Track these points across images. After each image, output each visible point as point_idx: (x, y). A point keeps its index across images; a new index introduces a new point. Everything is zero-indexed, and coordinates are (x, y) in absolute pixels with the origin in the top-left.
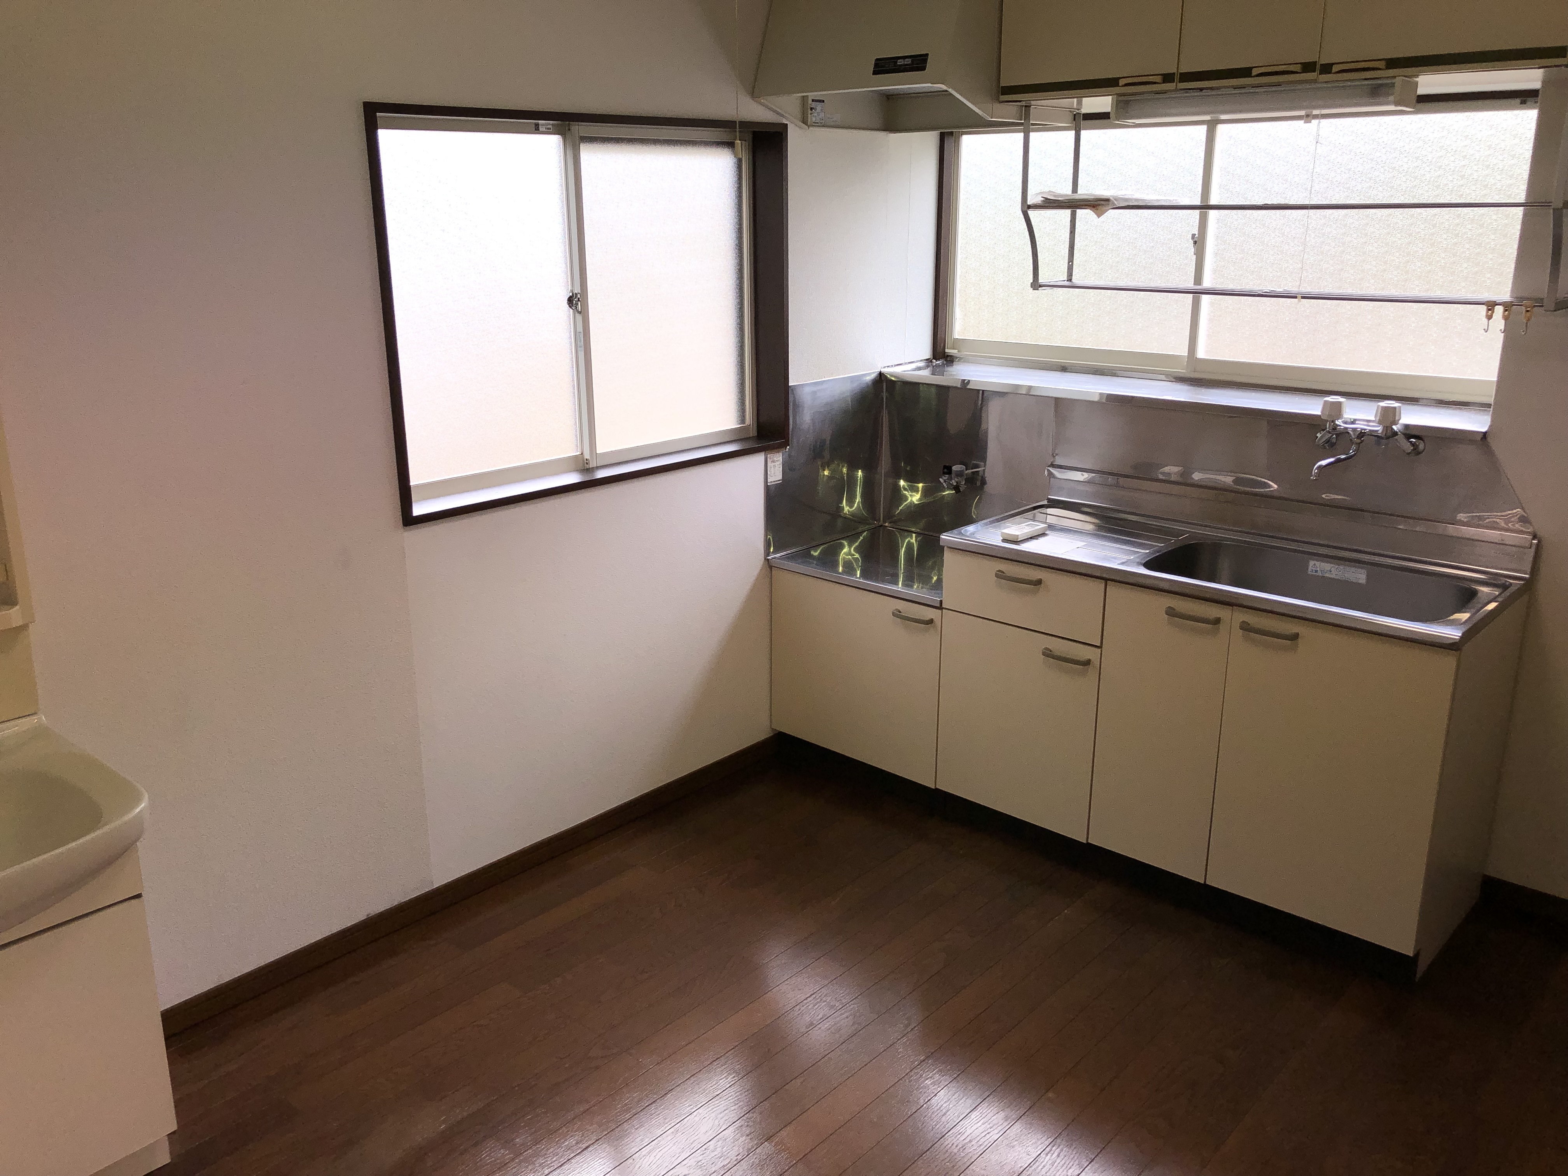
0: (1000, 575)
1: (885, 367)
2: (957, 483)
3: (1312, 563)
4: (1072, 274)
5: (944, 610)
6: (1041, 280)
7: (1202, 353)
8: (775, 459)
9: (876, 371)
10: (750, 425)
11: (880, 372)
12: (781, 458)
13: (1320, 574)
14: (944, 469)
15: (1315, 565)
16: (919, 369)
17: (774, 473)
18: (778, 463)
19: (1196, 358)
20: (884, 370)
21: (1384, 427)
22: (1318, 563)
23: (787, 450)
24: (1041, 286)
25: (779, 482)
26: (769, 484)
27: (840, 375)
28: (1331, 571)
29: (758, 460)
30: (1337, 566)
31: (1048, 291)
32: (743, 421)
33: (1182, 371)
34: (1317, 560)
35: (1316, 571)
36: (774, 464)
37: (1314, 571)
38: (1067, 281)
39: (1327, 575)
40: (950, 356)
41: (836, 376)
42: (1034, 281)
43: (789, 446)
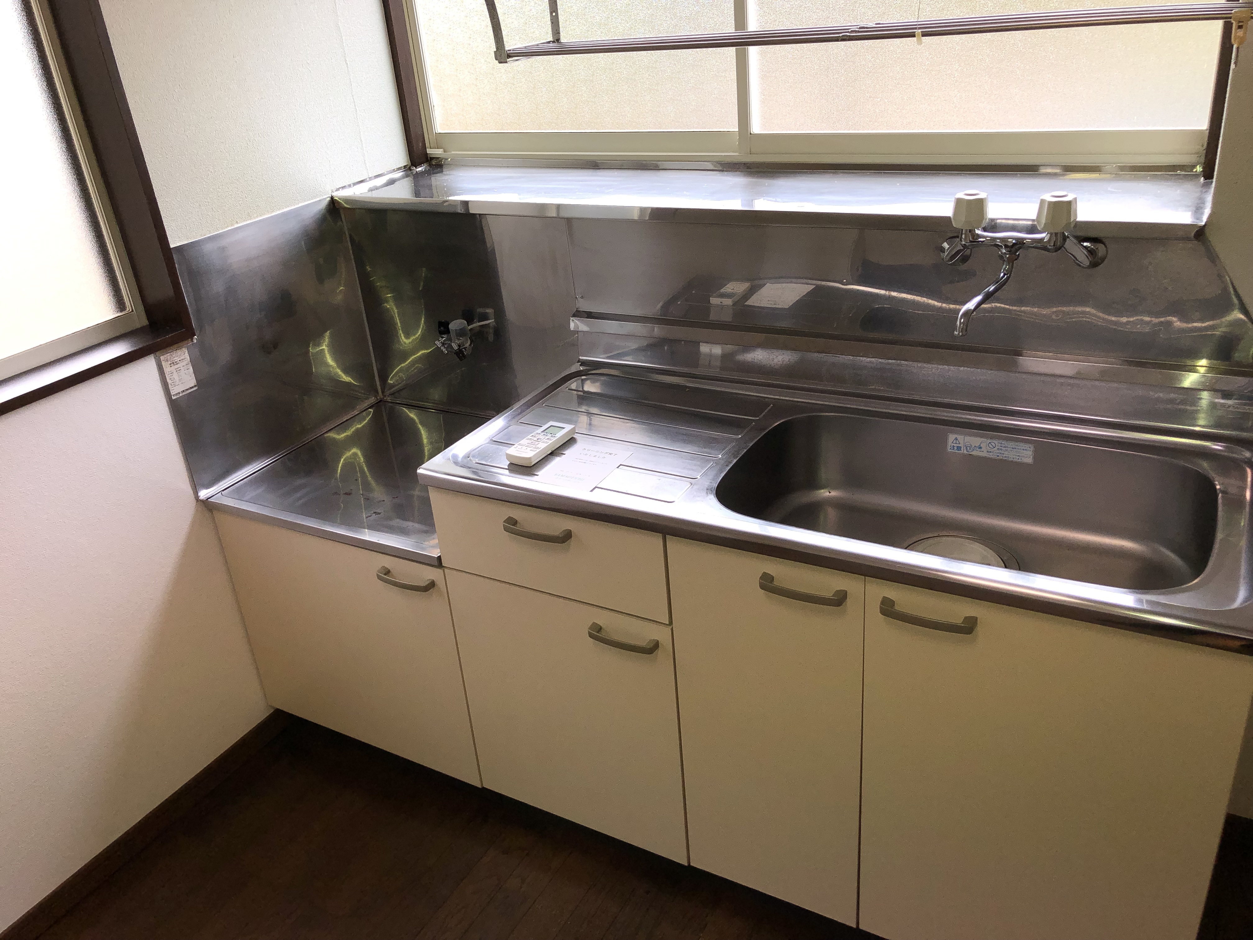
0: (511, 525)
1: (338, 190)
2: (459, 346)
3: (951, 437)
4: (559, 31)
5: (445, 570)
6: (510, 45)
7: (757, 127)
8: (177, 359)
9: (328, 196)
10: (132, 311)
11: (332, 198)
12: (187, 354)
13: (965, 452)
14: (439, 327)
15: (956, 439)
16: (392, 182)
17: (180, 380)
18: (184, 363)
19: (750, 134)
20: (339, 195)
21: (1051, 234)
22: (960, 438)
23: (195, 341)
24: (509, 56)
25: (193, 390)
26: (174, 398)
27: (264, 214)
28: (980, 448)
29: (148, 365)
30: (989, 441)
31: (523, 63)
32: (120, 304)
33: (733, 155)
34: (961, 434)
35: (959, 448)
36: (176, 366)
37: (956, 448)
38: (553, 42)
39: (974, 453)
40: (434, 158)
41: (257, 217)
42: (497, 48)
43: (195, 335)
